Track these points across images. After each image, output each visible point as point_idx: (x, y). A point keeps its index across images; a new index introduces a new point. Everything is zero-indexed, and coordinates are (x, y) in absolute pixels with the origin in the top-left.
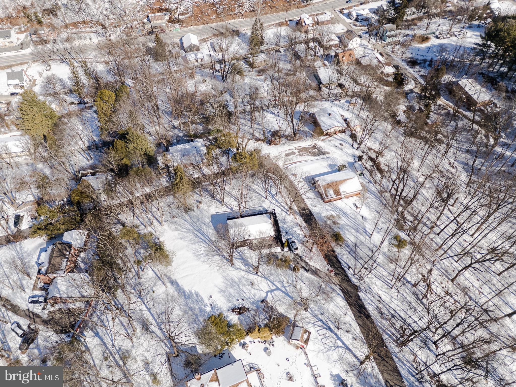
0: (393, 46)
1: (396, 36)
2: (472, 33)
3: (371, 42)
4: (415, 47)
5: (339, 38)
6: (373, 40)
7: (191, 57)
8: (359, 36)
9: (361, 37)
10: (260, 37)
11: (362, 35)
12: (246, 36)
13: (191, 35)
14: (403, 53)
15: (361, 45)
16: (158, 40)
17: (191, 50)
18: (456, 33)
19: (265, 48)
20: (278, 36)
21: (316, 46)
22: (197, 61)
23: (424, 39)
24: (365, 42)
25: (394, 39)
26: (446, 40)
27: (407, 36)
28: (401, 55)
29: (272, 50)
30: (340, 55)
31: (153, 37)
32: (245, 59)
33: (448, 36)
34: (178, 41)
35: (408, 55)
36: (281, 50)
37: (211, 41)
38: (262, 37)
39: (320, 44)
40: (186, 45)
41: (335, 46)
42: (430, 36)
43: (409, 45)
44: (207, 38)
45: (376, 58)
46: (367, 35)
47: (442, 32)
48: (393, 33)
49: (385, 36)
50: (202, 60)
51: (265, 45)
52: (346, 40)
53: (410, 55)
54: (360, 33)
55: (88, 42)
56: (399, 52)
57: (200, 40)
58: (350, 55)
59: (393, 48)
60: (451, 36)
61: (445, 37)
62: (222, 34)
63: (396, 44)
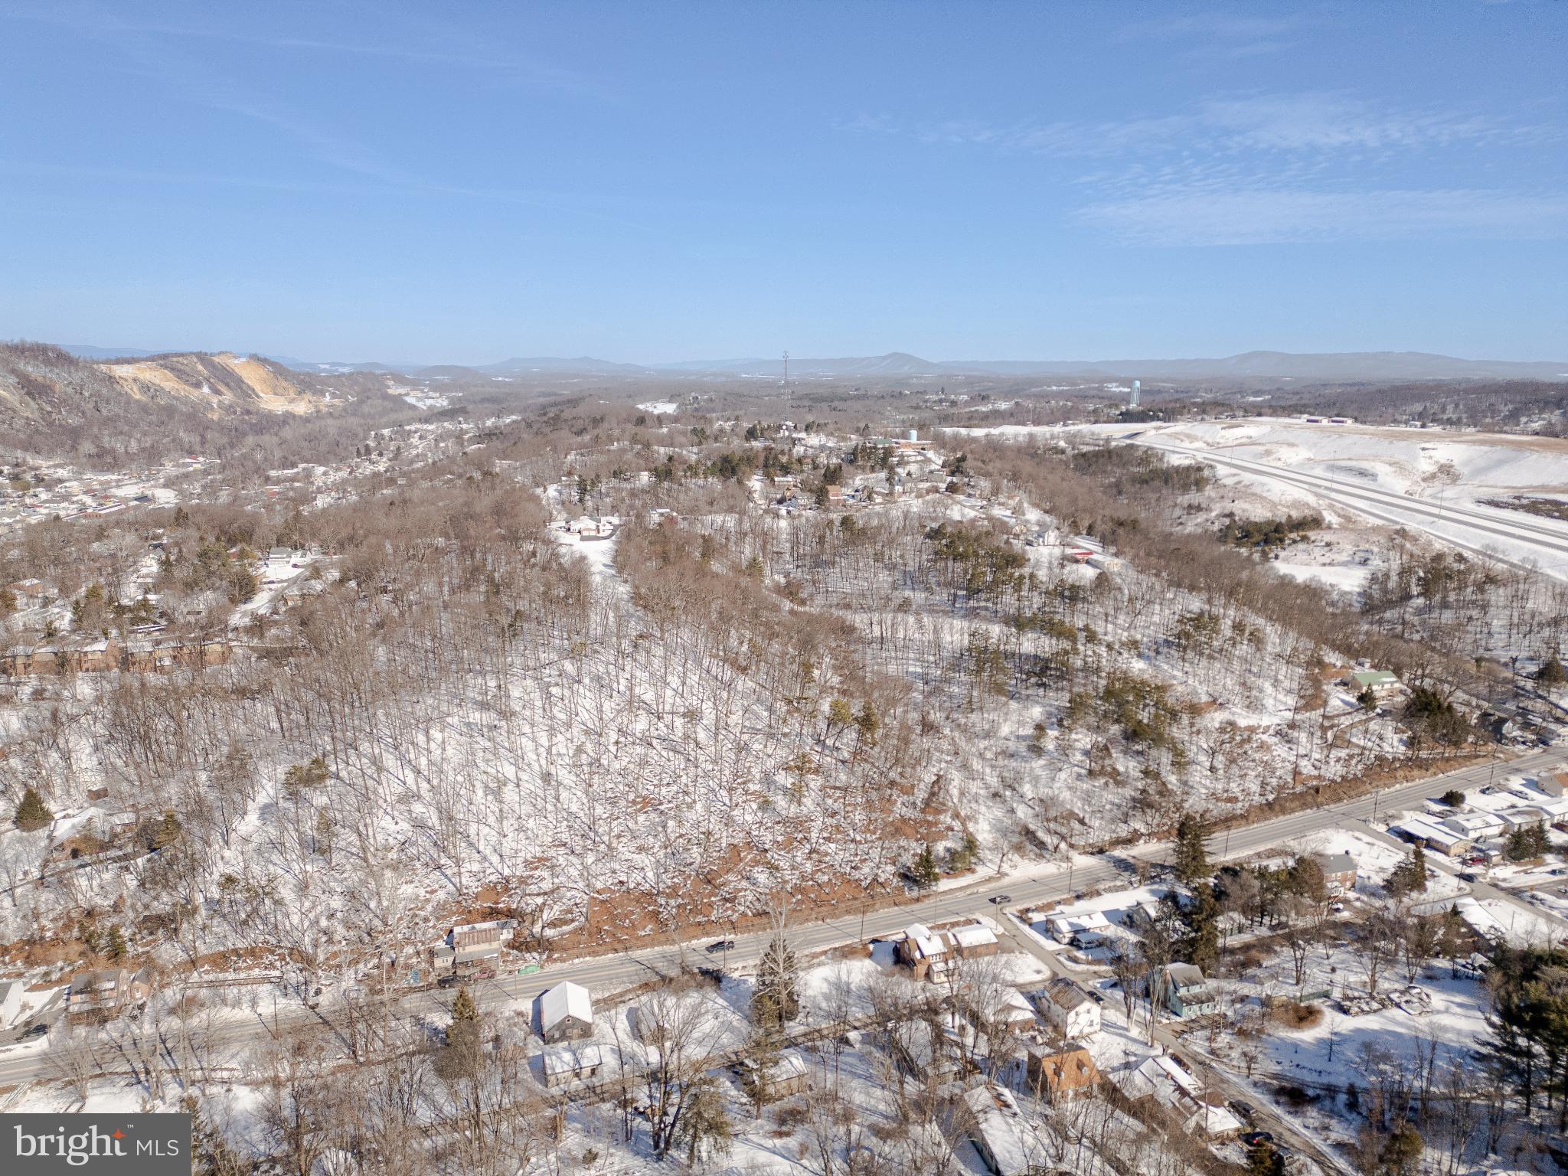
0: (1208, 1033)
1: (1210, 998)
2: (1444, 996)
3: (1134, 1017)
4: (1281, 1039)
5: (1032, 999)
6: (1141, 1011)
7: (560, 1061)
8: (1091, 994)
9: (1098, 1000)
10: (784, 996)
11: (1100, 993)
12: (743, 987)
13: (571, 987)
14: (1250, 1059)
15: (1106, 1025)
16: (463, 1009)
17: (563, 1037)
18: (1395, 996)
19: (802, 1029)
20: (842, 990)
21: (962, 1028)
22: (577, 1075)
23: (1305, 1016)
24: (1117, 1017)
25: (1207, 1010)
26: (1371, 1017)
27: (1243, 999)
28: (1243, 1065)
29: (822, 1037)
30: (1048, 1067)
31: (451, 994)
32: (736, 1069)
33: (1375, 1005)
34: (527, 1006)
35: (1267, 1066)
36: (853, 1036)
37: (633, 1004)
38: (790, 994)
39: (976, 1019)
40: (549, 1020)
41: (1025, 1026)
42: (1317, 1003)
43: (1260, 1031)
44: (621, 995)
45: (1168, 1075)
46: (1119, 994)
47: (1349, 993)
48: (1195, 990)
49: (1173, 1000)
50: (593, 1072)
51: (800, 1017)
52: (1056, 1008)
53: (1275, 1068)
54: (1095, 984)
55: (244, 1013)
56: (1234, 1054)
57: (596, 1003)
58: (1080, 1066)
59: (1210, 1040)
60: (1384, 1006)
61: (1366, 1008)
62: (666, 981)
63: (1217, 1024)
